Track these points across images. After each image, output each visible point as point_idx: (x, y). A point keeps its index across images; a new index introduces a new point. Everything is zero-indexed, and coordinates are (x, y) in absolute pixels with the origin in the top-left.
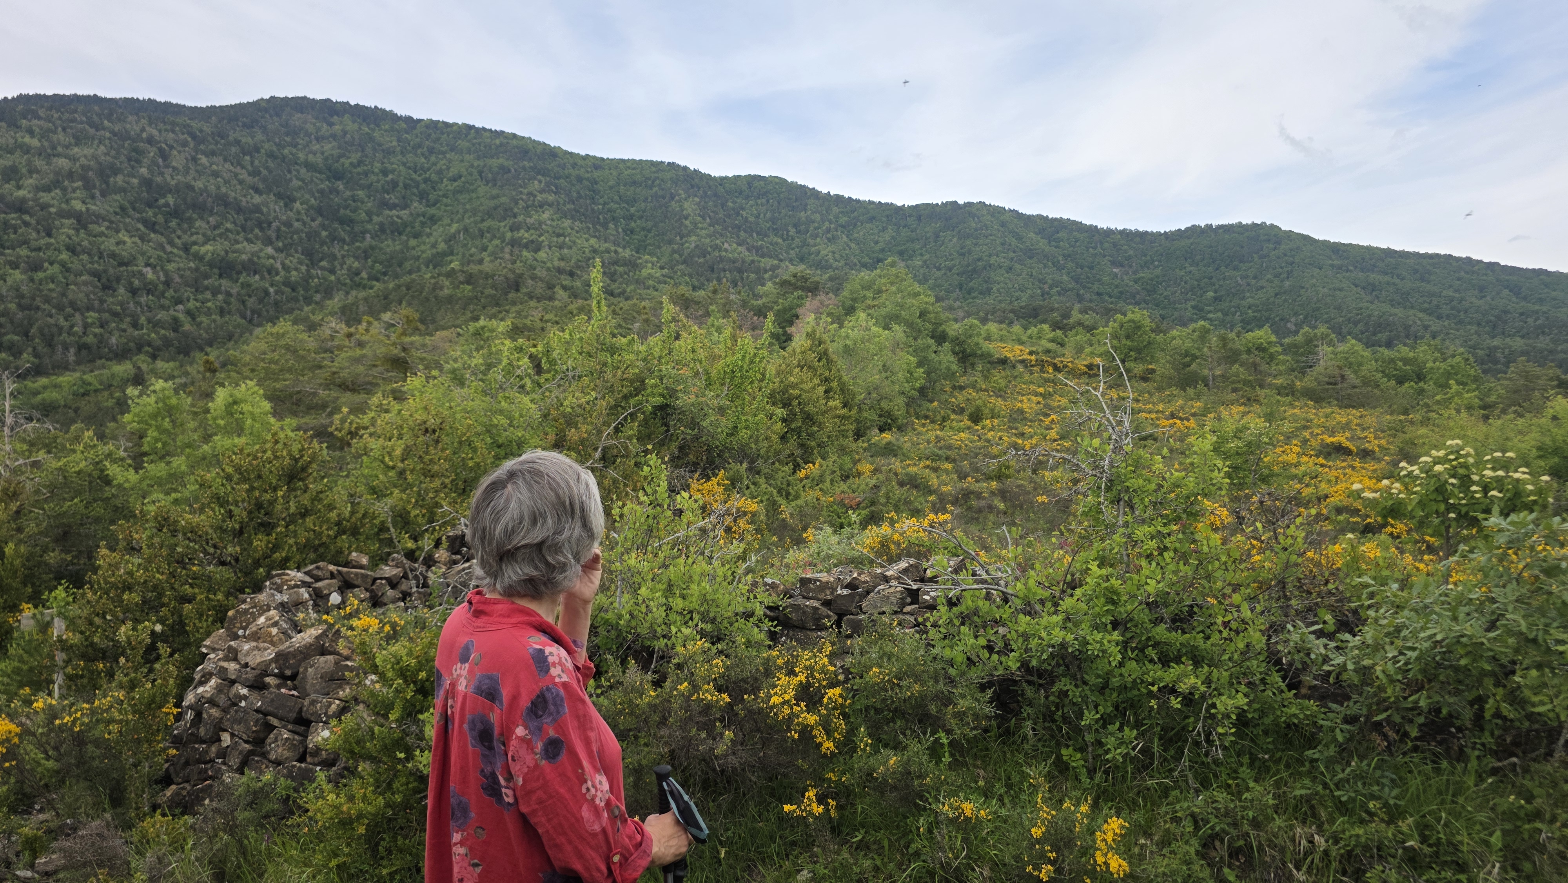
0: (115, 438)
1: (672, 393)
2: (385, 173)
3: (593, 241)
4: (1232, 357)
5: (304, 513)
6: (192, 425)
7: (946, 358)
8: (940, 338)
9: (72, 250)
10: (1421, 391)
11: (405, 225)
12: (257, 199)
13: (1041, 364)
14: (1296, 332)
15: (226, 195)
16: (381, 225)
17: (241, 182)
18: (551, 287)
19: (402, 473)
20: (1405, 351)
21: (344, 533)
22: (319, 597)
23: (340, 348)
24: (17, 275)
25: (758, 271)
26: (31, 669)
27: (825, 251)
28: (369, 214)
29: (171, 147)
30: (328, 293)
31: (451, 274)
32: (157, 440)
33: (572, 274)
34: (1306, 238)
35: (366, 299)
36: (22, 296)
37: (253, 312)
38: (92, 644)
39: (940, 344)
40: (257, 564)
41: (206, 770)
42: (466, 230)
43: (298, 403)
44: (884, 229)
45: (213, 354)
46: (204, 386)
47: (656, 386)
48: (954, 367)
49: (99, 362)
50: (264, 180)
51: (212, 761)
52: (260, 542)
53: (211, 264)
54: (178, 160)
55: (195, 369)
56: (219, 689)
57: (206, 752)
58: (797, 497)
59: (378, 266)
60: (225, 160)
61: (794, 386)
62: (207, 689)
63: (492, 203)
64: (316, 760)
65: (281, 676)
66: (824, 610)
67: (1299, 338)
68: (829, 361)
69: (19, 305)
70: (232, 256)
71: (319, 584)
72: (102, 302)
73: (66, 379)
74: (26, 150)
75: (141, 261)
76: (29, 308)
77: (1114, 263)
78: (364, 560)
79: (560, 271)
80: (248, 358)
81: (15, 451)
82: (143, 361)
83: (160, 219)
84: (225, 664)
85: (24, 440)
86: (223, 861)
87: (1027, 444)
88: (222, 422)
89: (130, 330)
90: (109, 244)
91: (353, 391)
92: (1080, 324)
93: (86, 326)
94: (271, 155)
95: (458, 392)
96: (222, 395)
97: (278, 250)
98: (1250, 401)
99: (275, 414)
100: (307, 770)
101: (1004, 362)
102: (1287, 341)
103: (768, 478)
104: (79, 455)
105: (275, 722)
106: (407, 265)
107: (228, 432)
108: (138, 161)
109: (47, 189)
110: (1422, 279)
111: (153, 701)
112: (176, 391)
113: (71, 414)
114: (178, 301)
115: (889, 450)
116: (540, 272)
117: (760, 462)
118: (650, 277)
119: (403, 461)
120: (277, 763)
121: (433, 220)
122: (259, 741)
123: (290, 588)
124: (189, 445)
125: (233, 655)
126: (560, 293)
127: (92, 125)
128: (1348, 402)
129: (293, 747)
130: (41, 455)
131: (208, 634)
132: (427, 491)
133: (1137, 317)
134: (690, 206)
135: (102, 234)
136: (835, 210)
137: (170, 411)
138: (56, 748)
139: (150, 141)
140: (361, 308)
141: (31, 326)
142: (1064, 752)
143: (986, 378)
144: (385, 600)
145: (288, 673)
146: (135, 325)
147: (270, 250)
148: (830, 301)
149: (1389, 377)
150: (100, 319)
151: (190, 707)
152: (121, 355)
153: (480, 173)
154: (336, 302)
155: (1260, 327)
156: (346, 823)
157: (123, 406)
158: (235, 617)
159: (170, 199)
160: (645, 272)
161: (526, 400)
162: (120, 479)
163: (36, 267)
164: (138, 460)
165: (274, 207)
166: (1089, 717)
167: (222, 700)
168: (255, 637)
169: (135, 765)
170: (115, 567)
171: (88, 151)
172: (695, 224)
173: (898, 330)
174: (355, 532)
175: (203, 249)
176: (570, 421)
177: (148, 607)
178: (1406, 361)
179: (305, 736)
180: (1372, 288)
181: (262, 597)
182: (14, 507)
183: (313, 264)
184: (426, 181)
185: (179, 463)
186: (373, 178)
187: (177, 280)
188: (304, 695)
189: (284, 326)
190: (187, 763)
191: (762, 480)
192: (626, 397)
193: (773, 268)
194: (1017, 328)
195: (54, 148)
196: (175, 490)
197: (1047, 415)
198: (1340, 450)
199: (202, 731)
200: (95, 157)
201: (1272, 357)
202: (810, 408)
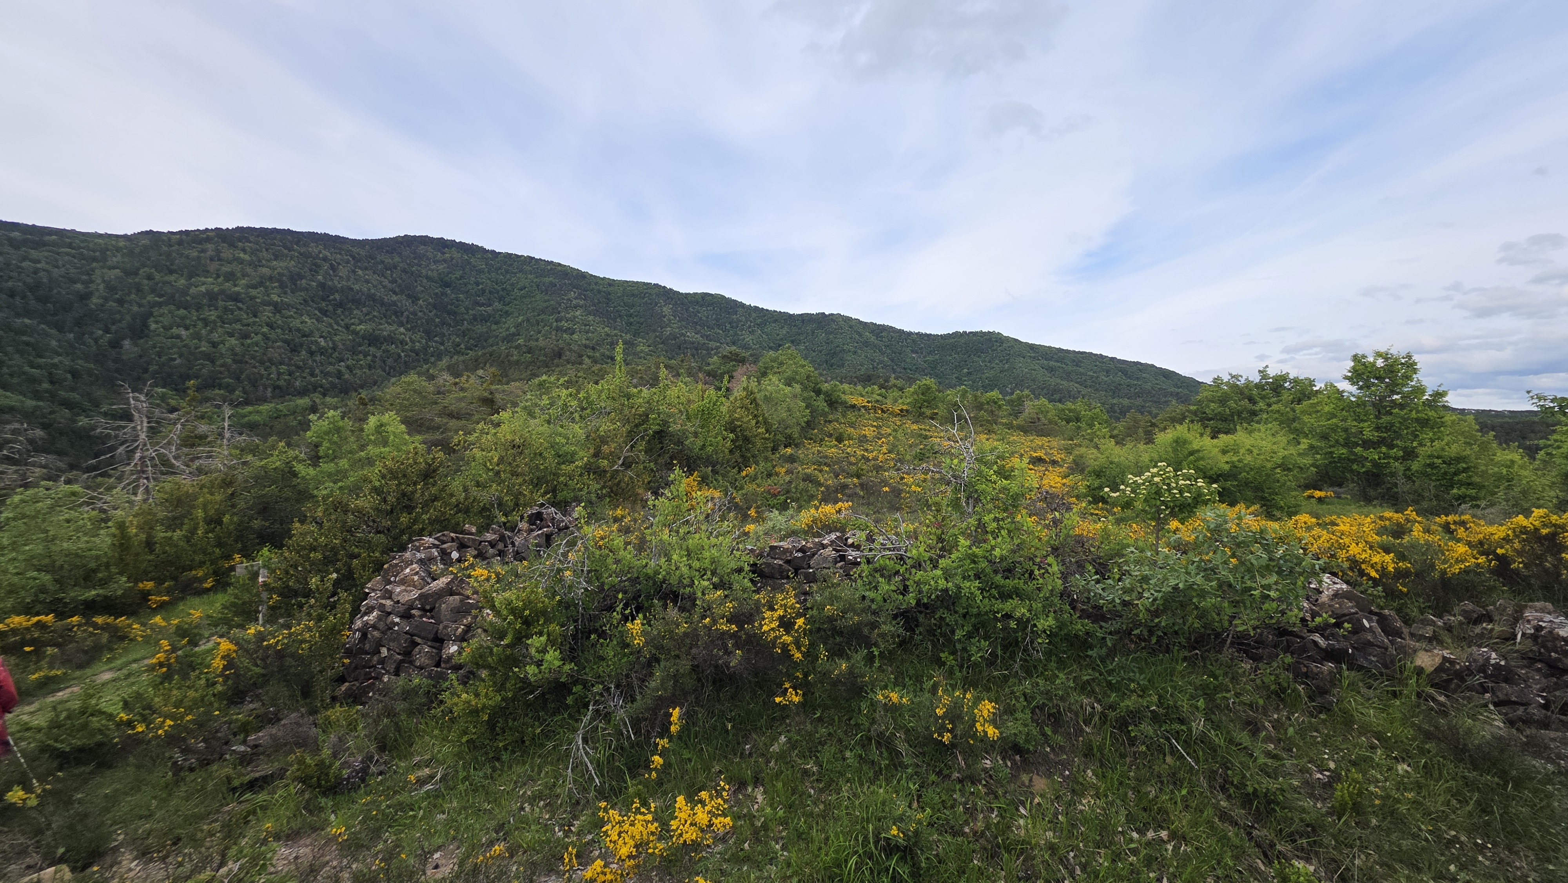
0: (298, 446)
1: (665, 423)
2: (477, 284)
3: (607, 329)
4: (980, 407)
5: (435, 499)
6: (352, 439)
7: (821, 404)
8: (818, 392)
9: (270, 326)
10: (1079, 427)
11: (490, 316)
12: (394, 298)
13: (874, 408)
14: (1012, 394)
15: (374, 295)
16: (475, 315)
17: (384, 287)
18: (581, 356)
19: (498, 473)
20: (1069, 405)
21: (460, 511)
22: (445, 555)
23: (449, 391)
24: (233, 341)
25: (707, 349)
26: (244, 603)
27: (749, 339)
28: (467, 309)
29: (339, 264)
30: (439, 357)
31: (518, 347)
32: (329, 449)
33: (593, 349)
34: (1016, 340)
35: (464, 362)
36: (236, 354)
37: (390, 368)
38: (288, 586)
39: (818, 396)
40: (402, 532)
41: (370, 673)
42: (528, 320)
43: (421, 425)
44: (782, 327)
45: (364, 394)
46: (359, 414)
47: (655, 419)
48: (827, 409)
49: (287, 397)
50: (400, 286)
51: (374, 666)
52: (404, 519)
53: (363, 337)
54: (343, 271)
55: (352, 402)
56: (379, 618)
57: (370, 660)
58: (742, 488)
59: (472, 341)
60: (374, 273)
61: (738, 420)
62: (372, 617)
63: (545, 305)
64: (448, 666)
65: (423, 609)
66: (786, 566)
67: (1014, 396)
68: (757, 405)
69: (234, 360)
70: (377, 332)
71: (445, 546)
72: (290, 359)
73: (265, 408)
74: (241, 262)
75: (317, 334)
76: (241, 362)
77: (913, 352)
78: (474, 530)
79: (586, 346)
80: (388, 397)
81: (231, 455)
82: (317, 398)
83: (330, 308)
84: (383, 602)
85: (236, 448)
86: (384, 738)
87: (871, 456)
88: (373, 438)
89: (309, 378)
90: (296, 323)
91: (458, 418)
92: (895, 386)
93: (279, 374)
94: (404, 271)
95: (532, 422)
96: (373, 421)
97: (408, 330)
98: (989, 432)
99: (409, 434)
100: (441, 672)
101: (853, 406)
102: (1007, 398)
103: (723, 476)
104: (275, 458)
105: (419, 640)
106: (491, 341)
107: (375, 443)
108: (317, 272)
109: (254, 287)
110: (1077, 365)
111: (334, 629)
112: (343, 418)
113: (268, 430)
114: (341, 360)
115: (792, 459)
116: (575, 347)
117: (718, 466)
118: (642, 351)
119: (498, 465)
120: (421, 668)
121: (508, 314)
122: (407, 654)
123: (425, 548)
124: (351, 452)
125: (389, 595)
126: (587, 360)
127: (286, 247)
128: (1042, 433)
129: (431, 657)
130: (250, 458)
131: (370, 580)
132: (514, 485)
133: (928, 382)
134: (667, 310)
135: (291, 317)
136: (754, 315)
137: (338, 430)
138: (262, 660)
139: (325, 259)
140: (461, 367)
141: (242, 373)
142: (942, 655)
143: (844, 416)
144: (488, 555)
145: (428, 607)
146: (312, 375)
147: (402, 330)
148: (753, 368)
149: (1062, 419)
150: (289, 371)
151: (358, 630)
152: (303, 393)
153: (538, 286)
154: (445, 362)
155: (992, 390)
156: (475, 712)
157: (305, 425)
158: (389, 569)
159: (337, 296)
160: (639, 349)
161: (577, 427)
162: (303, 473)
163: (246, 336)
164: (315, 459)
165: (405, 303)
166: (959, 634)
167: (381, 625)
168: (403, 582)
169: (321, 672)
170: (304, 535)
171: (282, 264)
172: (670, 320)
173: (797, 387)
174: (467, 511)
175: (358, 328)
176: (604, 441)
177: (329, 561)
178: (1070, 410)
179: (440, 649)
180: (1051, 370)
181: (408, 555)
182: (230, 491)
183: (430, 339)
184: (503, 289)
185: (344, 463)
186: (470, 287)
187: (341, 346)
188: (439, 622)
189: (412, 377)
190: (356, 668)
191: (720, 478)
192: (636, 426)
193: (717, 348)
194: (859, 387)
195: (260, 261)
196: (341, 480)
197: (879, 439)
198: (1040, 460)
199: (367, 647)
200: (287, 268)
201: (1000, 407)
202: (747, 433)
